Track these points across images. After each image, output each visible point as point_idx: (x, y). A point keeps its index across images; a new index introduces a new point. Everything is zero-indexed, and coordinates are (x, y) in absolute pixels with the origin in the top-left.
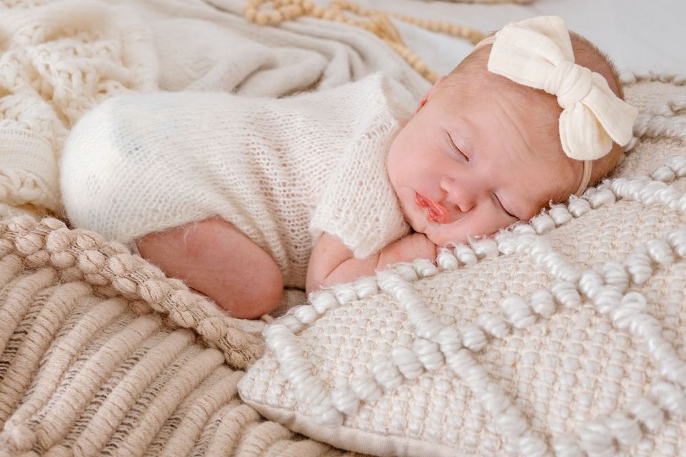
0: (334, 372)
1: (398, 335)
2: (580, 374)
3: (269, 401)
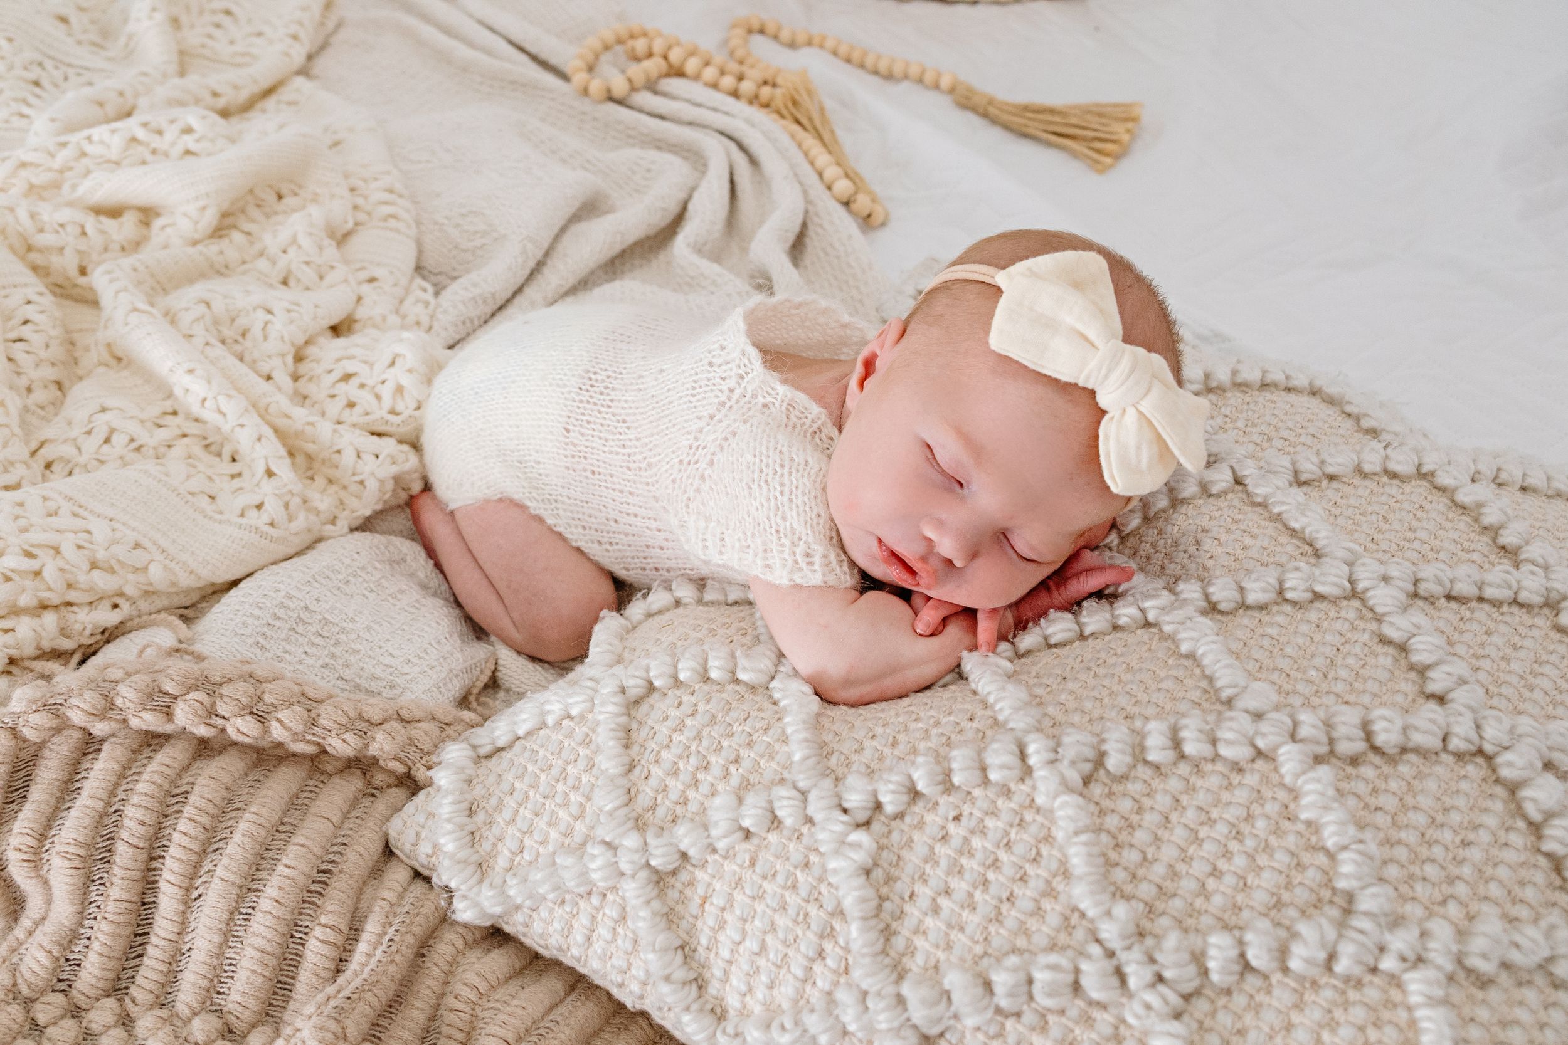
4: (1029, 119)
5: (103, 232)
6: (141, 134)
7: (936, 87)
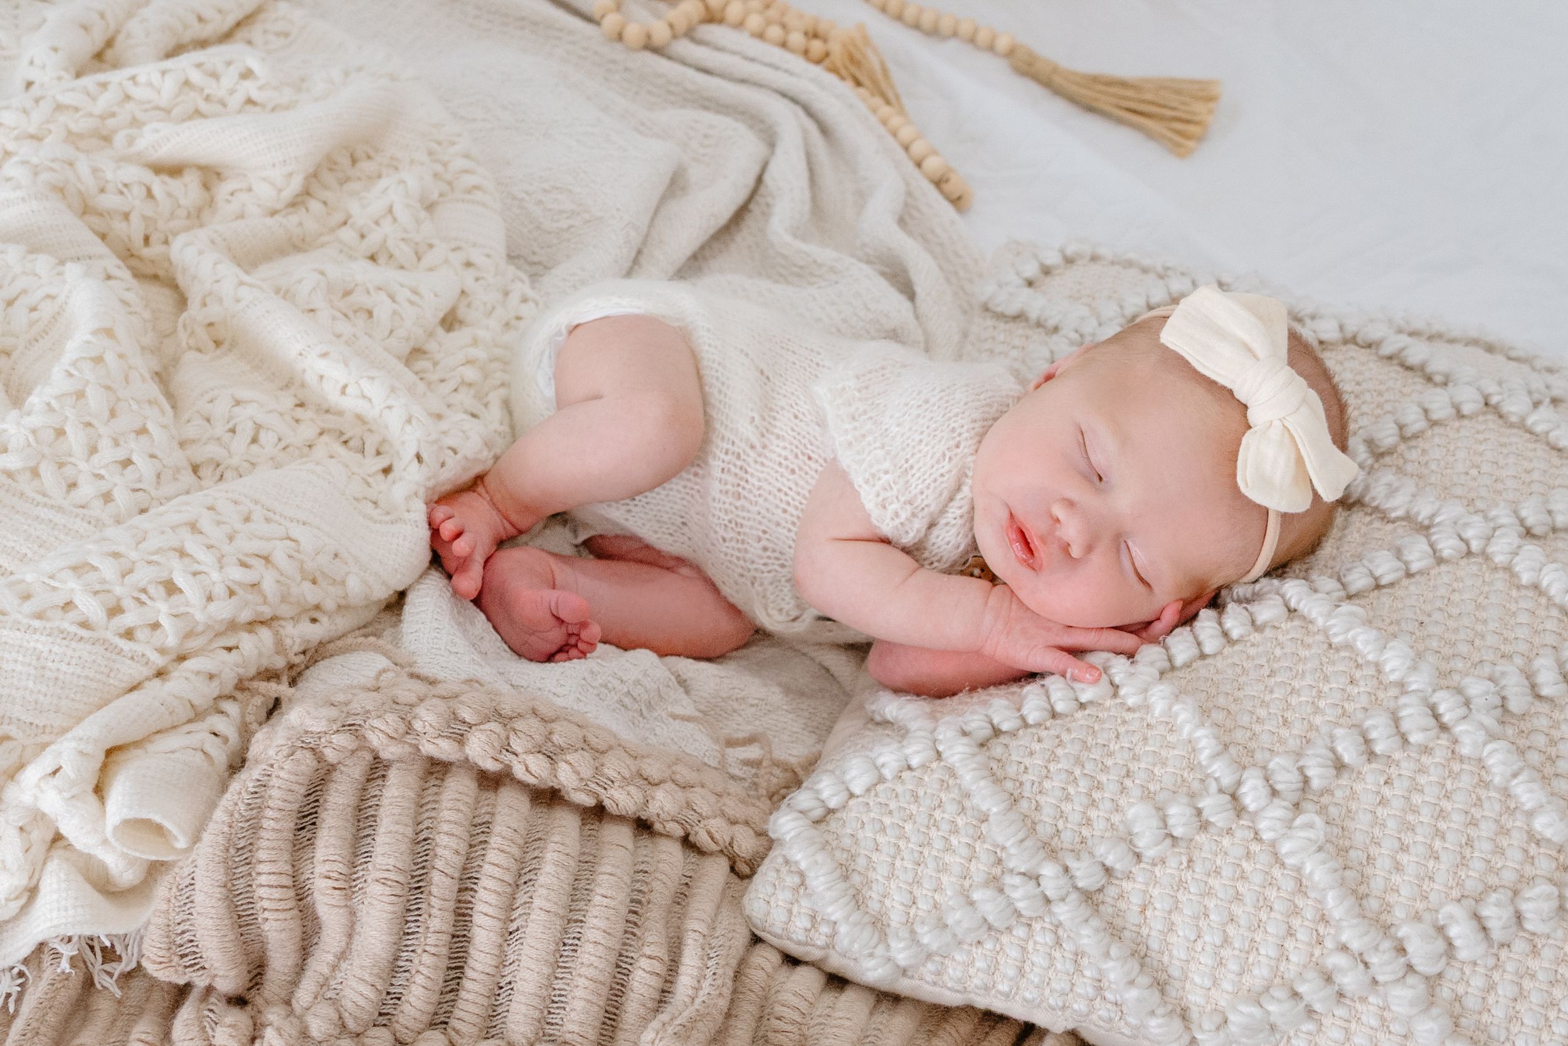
0: (887, 902)
1: (978, 849)
2: (1231, 930)
3: (794, 936)
4: (1099, 92)
5: (169, 195)
6: (196, 77)
7: (991, 48)
